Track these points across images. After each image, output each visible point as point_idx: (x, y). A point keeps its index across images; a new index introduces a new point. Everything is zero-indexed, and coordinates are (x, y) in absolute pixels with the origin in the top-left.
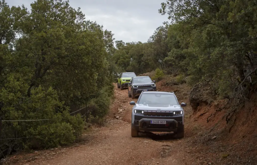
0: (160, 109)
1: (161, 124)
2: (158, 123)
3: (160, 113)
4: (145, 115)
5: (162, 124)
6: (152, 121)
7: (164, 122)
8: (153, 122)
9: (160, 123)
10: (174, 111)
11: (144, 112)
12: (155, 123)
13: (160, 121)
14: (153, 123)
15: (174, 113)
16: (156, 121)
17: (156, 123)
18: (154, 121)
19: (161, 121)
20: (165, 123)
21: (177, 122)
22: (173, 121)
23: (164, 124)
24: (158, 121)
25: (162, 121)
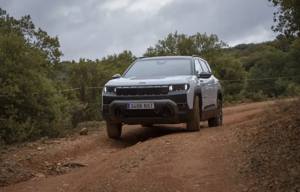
0: (145, 83)
1: (145, 108)
2: (140, 108)
3: (143, 89)
4: (117, 95)
5: (147, 108)
6: (129, 104)
7: (150, 105)
8: (131, 106)
9: (143, 108)
10: (169, 85)
11: (117, 89)
12: (134, 108)
13: (143, 105)
14: (130, 108)
15: (171, 88)
16: (136, 104)
17: (137, 108)
18: (134, 104)
19: (145, 104)
20: (153, 108)
21: (175, 104)
22: (168, 103)
23: (150, 108)
24: (139, 104)
25: (147, 103)
